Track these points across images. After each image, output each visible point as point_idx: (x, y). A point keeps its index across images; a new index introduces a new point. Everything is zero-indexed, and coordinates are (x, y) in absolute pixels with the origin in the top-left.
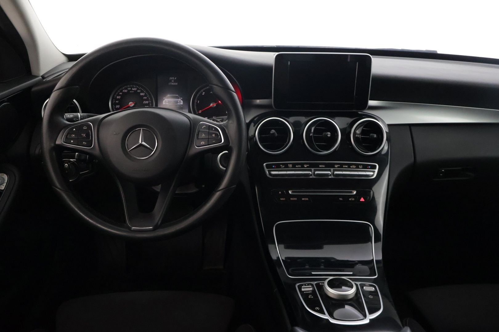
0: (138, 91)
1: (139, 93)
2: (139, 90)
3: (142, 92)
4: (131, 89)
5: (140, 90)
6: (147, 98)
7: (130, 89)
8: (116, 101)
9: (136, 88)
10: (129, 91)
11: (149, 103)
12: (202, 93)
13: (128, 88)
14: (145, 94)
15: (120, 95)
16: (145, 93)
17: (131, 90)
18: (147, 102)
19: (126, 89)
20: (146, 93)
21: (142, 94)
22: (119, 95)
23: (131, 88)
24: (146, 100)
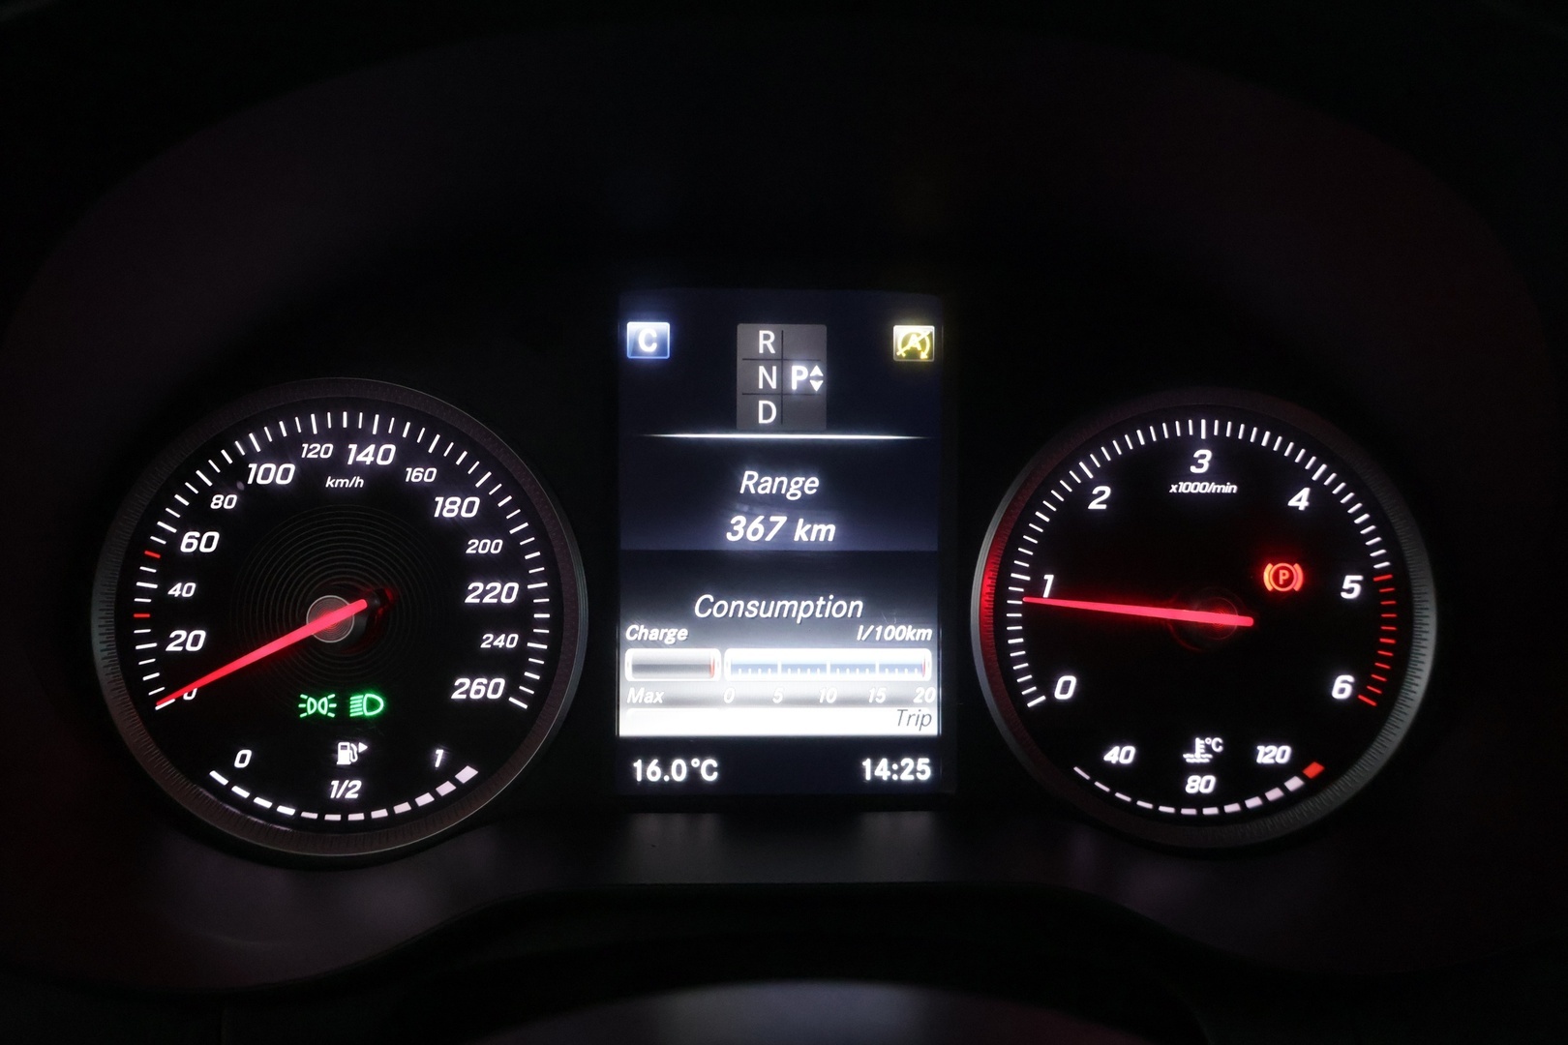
0: (415, 475)
1: (424, 496)
2: (426, 461)
3: (454, 481)
4: (341, 453)
5: (435, 460)
6: (512, 542)
7: (321, 451)
8: (166, 580)
9: (395, 438)
10: (313, 473)
11: (525, 596)
12: (1084, 492)
13: (308, 437)
14: (488, 504)
15: (217, 520)
16: (482, 493)
17: (337, 465)
18: (502, 593)
19: (279, 451)
20: (500, 495)
21: (450, 507)
22: (199, 517)
23: (341, 438)
24: (489, 568)
